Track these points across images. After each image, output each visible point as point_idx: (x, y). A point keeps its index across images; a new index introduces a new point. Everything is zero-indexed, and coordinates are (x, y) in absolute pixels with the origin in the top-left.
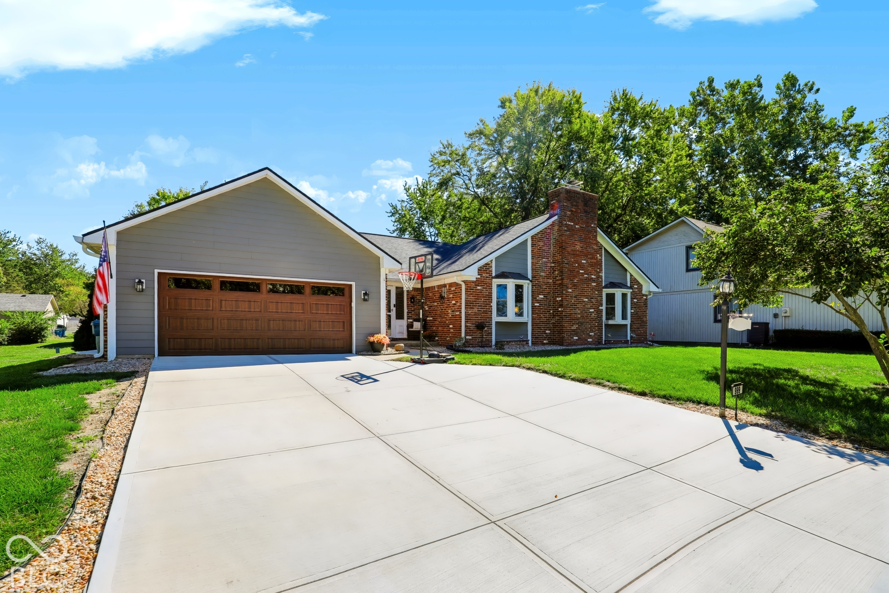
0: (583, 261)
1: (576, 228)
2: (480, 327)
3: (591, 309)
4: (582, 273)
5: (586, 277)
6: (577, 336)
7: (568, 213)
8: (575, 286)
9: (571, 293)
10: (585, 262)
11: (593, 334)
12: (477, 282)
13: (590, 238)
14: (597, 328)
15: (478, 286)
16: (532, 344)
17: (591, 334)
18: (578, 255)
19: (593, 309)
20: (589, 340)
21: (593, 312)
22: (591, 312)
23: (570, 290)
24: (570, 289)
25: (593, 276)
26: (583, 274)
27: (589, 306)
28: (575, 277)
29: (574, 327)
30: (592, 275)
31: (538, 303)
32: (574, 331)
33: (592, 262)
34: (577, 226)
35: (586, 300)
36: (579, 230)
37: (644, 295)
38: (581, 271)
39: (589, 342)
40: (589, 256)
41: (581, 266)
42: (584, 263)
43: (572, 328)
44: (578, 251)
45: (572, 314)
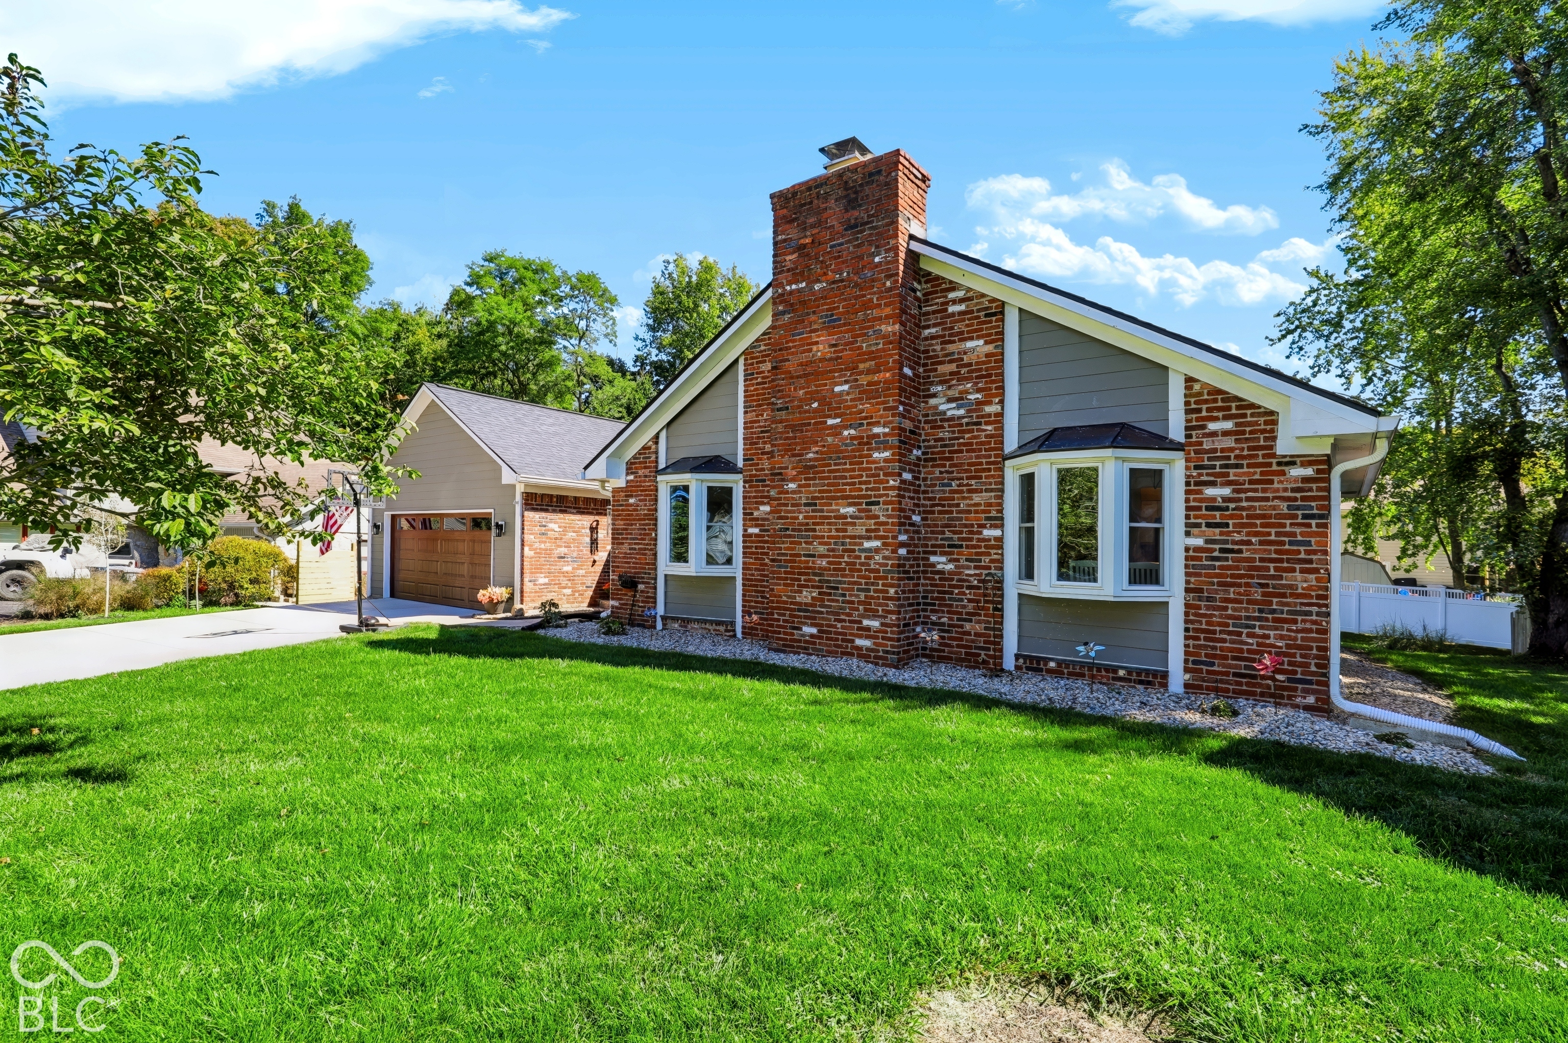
0: (837, 389)
1: (814, 294)
2: (630, 583)
3: (869, 538)
4: (832, 427)
5: (853, 438)
6: (813, 625)
7: (788, 258)
8: (807, 470)
9: (794, 492)
10: (846, 387)
11: (875, 624)
12: (629, 490)
13: (868, 305)
14: (891, 606)
15: (631, 496)
16: (743, 633)
17: (866, 622)
18: (817, 374)
19: (877, 538)
20: (859, 642)
21: (877, 550)
22: (869, 550)
23: (792, 486)
24: (793, 480)
25: (877, 430)
26: (836, 431)
27: (861, 530)
28: (807, 444)
29: (806, 596)
30: (877, 424)
31: (756, 526)
32: (803, 608)
33: (877, 383)
34: (817, 287)
35: (851, 510)
36: (824, 295)
37: (1291, 461)
38: (830, 422)
39: (859, 648)
40: (862, 366)
41: (831, 405)
42: (841, 393)
43: (798, 599)
44: (821, 360)
45: (799, 555)
